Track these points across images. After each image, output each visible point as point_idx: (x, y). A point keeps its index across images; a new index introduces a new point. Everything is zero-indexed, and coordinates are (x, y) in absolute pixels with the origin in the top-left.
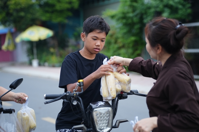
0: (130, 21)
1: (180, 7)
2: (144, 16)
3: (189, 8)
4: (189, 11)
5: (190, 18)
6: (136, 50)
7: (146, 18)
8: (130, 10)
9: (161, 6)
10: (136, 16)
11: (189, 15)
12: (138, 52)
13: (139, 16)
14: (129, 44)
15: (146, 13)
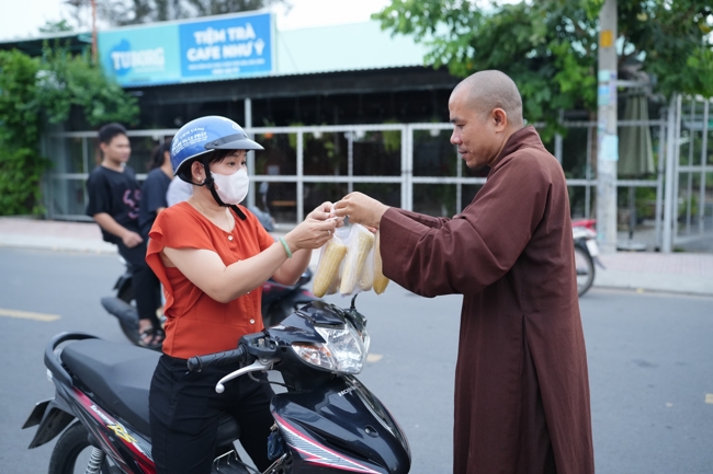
0: (17, 118)
1: (120, 101)
2: (49, 112)
3: (135, 104)
4: (136, 109)
5: (136, 122)
6: (31, 173)
7: (54, 115)
8: (17, 98)
9: (88, 97)
10: (31, 109)
11: (135, 116)
12: (35, 178)
13: (36, 111)
14: (17, 161)
15: (53, 106)
